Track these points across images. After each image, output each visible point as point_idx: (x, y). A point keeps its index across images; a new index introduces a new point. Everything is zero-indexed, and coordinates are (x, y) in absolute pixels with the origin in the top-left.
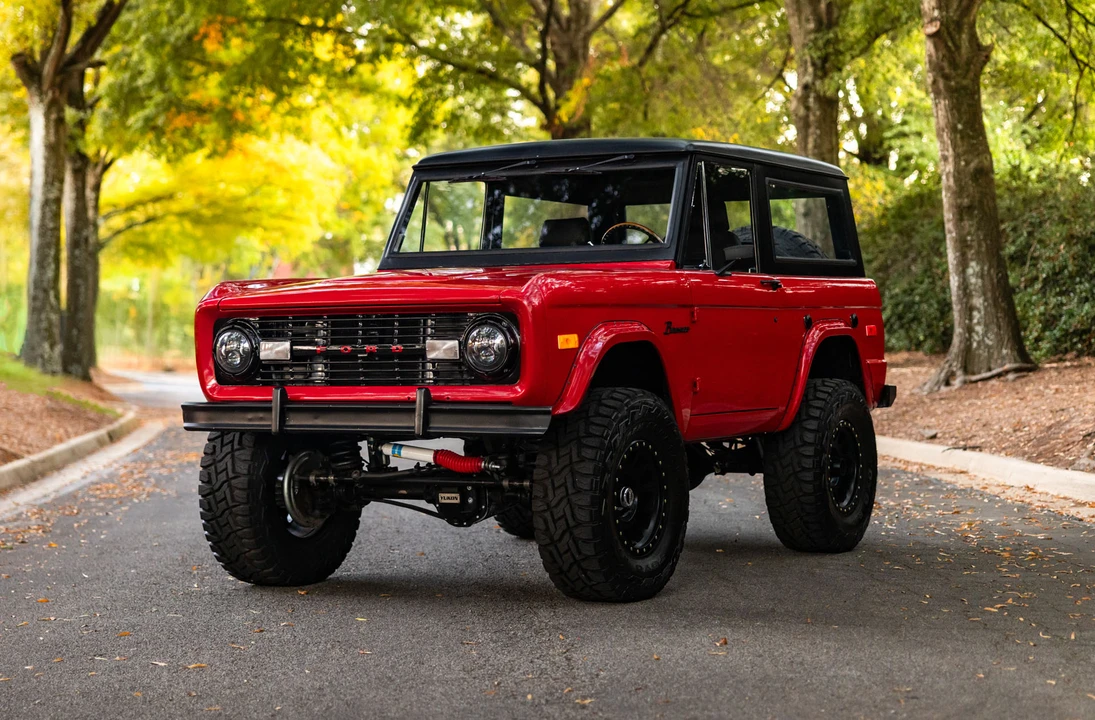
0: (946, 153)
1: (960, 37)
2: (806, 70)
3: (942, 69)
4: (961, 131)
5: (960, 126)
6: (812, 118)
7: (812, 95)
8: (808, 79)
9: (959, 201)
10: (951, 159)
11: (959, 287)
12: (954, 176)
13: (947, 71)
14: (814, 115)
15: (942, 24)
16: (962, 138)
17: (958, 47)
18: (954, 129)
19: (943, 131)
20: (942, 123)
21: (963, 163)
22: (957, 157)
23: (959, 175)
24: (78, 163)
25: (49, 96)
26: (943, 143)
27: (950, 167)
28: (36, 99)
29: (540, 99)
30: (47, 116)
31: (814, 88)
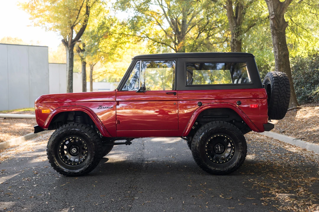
0: (276, 50)
1: (280, 19)
2: (234, 36)
3: (275, 28)
4: (280, 44)
5: (280, 43)
6: (235, 47)
7: (235, 42)
8: (234, 38)
9: (280, 63)
10: (277, 52)
12: (278, 56)
13: (276, 28)
14: (236, 46)
15: (275, 16)
16: (280, 46)
17: (279, 22)
18: (278, 44)
19: (275, 45)
20: (275, 42)
21: (281, 53)
22: (279, 51)
23: (279, 56)
24: (84, 64)
25: (70, 48)
26: (275, 48)
27: (277, 54)
28: (67, 49)
29: (175, 49)
30: (69, 52)
31: (235, 40)
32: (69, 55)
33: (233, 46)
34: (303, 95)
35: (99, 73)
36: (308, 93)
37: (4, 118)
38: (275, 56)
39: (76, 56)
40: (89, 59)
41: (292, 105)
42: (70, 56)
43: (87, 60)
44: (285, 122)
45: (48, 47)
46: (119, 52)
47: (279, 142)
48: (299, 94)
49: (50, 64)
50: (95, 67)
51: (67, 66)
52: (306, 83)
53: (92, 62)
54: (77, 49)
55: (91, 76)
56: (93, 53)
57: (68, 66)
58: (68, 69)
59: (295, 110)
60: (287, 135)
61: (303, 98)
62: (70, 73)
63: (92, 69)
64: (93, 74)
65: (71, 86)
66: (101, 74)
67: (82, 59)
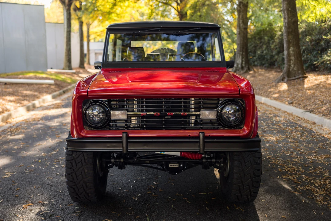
0: (285, 17)
4: (290, 11)
5: (290, 9)
6: (241, 10)
9: (288, 30)
10: (287, 19)
11: (287, 54)
12: (287, 23)
16: (290, 12)
18: (288, 10)
19: (285, 10)
20: (285, 8)
21: (290, 20)
22: (289, 18)
23: (289, 23)
24: (81, 24)
25: (67, 8)
26: (284, 14)
27: (286, 21)
28: (64, 8)
29: (177, 9)
30: (67, 12)
31: (242, 2)
32: (67, 14)
33: (239, 9)
34: (309, 62)
35: (96, 33)
36: (315, 61)
37: (4, 84)
38: (284, 22)
39: (73, 16)
40: (86, 18)
41: (299, 74)
42: (67, 16)
43: (84, 19)
44: (292, 92)
45: (44, 6)
46: (118, 12)
47: (288, 113)
48: (305, 61)
49: (46, 24)
50: (91, 27)
51: (64, 25)
52: (313, 50)
53: (89, 22)
54: (74, 7)
55: (88, 36)
56: (91, 12)
57: (66, 26)
58: (66, 30)
59: (301, 79)
60: (296, 106)
61: (309, 65)
62: (68, 35)
63: (88, 29)
64: (90, 33)
65: (69, 48)
66: (98, 34)
67: (79, 18)
